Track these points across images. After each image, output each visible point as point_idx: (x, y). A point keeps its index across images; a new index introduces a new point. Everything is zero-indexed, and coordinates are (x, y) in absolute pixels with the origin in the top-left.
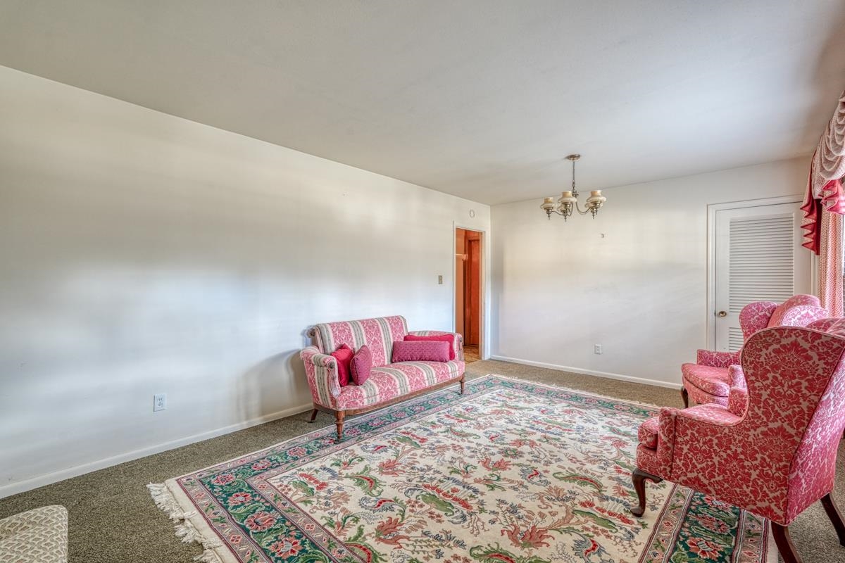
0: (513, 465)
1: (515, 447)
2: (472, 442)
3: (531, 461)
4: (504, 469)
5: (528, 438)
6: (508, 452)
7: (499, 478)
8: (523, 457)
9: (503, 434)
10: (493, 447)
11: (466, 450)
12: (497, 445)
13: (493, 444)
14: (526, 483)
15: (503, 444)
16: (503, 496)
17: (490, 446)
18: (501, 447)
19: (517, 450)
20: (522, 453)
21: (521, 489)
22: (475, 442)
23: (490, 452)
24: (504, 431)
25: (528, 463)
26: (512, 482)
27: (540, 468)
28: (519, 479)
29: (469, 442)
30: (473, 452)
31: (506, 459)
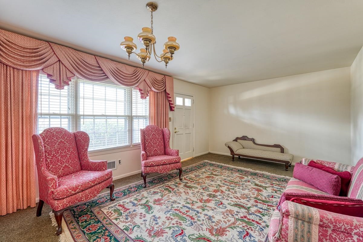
0: (211, 191)
1: (210, 198)
2: (231, 201)
3: (204, 192)
4: (215, 190)
5: (203, 204)
6: (213, 196)
7: (217, 187)
8: (207, 194)
9: (216, 207)
10: (221, 199)
11: (233, 197)
12: (219, 200)
13: (220, 200)
14: (208, 186)
15: (215, 200)
16: (215, 183)
17: (222, 199)
18: (216, 199)
19: (209, 197)
20: (207, 196)
21: (210, 185)
22: (229, 201)
23: (221, 196)
24: (215, 209)
25: (205, 192)
26: (212, 186)
27: (202, 191)
28: (210, 187)
29: (233, 201)
30: (229, 196)
31: (214, 193)
